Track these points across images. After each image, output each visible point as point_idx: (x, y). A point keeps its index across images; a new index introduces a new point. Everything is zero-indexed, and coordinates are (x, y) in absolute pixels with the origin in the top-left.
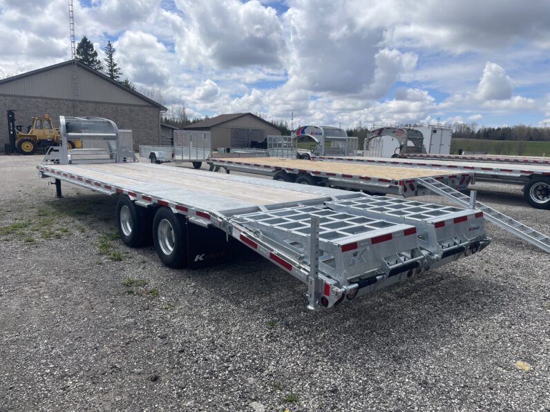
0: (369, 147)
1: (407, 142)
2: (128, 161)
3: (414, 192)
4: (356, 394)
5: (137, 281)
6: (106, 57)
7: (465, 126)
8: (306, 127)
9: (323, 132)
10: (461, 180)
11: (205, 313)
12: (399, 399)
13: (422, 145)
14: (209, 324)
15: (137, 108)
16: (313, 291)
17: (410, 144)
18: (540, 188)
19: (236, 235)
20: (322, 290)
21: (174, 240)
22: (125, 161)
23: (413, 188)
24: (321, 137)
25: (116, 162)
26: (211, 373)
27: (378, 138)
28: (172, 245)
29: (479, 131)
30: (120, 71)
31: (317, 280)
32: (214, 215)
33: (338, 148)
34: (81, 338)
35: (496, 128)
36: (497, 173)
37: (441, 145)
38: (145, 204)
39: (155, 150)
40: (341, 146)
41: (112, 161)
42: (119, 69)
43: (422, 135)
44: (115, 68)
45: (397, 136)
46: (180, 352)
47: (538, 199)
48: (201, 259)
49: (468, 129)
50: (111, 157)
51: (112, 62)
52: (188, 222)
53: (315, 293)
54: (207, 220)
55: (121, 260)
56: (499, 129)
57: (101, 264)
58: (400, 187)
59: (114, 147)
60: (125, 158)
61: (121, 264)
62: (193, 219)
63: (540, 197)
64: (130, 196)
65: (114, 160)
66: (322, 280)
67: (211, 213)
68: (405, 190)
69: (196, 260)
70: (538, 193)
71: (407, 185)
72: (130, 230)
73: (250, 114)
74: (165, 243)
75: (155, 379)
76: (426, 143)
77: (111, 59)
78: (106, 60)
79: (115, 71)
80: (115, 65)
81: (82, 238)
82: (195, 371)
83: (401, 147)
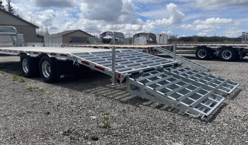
0: (134, 42)
1: (149, 39)
2: (22, 46)
3: (153, 53)
4: (132, 111)
5: (33, 88)
6: (7, 3)
7: (173, 36)
8: (106, 32)
9: (114, 34)
10: (171, 48)
11: (67, 95)
12: (149, 111)
13: (156, 40)
14: (69, 98)
15: (24, 27)
16: (114, 77)
17: (151, 40)
18: (201, 52)
19: (80, 62)
20: (117, 77)
21: (50, 71)
22: (21, 46)
23: (152, 51)
24: (113, 36)
25: (17, 46)
26: (73, 110)
27: (138, 38)
28: (49, 73)
29: (179, 38)
30: (14, 11)
31: (115, 73)
32: (69, 54)
33: (121, 41)
34: (10, 105)
35: (185, 37)
36: (185, 47)
37: (163, 41)
38: (35, 56)
39: (35, 44)
40: (122, 40)
41: (15, 46)
42: (14, 9)
43: (155, 36)
44: (12, 9)
45: (145, 36)
46: (58, 106)
47: (201, 56)
48: (63, 77)
49: (175, 37)
50: (14, 44)
51: (10, 6)
52: (57, 60)
53: (115, 78)
54: (65, 57)
55: (24, 82)
56: (187, 37)
57: (15, 83)
58: (147, 50)
59: (15, 39)
60: (21, 45)
61: (25, 83)
62: (59, 58)
63: (202, 56)
64: (27, 54)
65: (16, 45)
66: (117, 73)
67: (67, 54)
68: (149, 52)
69: (61, 77)
70: (201, 54)
71: (150, 49)
72: (28, 71)
73: (80, 30)
74: (45, 72)
75: (48, 113)
76: (157, 39)
77: (9, 5)
78: (7, 5)
79: (12, 10)
80: (11, 8)
81: (3, 76)
82: (65, 110)
83: (147, 41)
